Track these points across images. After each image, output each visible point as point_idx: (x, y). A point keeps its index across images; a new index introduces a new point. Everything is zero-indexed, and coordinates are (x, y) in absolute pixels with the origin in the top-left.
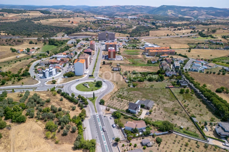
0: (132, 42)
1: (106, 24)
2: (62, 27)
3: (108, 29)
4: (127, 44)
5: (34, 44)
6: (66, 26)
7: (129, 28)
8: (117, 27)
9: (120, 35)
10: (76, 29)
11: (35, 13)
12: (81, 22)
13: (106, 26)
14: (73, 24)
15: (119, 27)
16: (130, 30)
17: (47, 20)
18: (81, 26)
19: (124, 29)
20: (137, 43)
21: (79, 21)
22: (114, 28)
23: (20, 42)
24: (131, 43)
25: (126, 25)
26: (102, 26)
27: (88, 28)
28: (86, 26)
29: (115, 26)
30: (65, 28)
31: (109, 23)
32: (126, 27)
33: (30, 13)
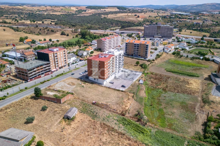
0: (204, 45)
1: (180, 20)
2: (123, 22)
3: (181, 25)
4: (190, 48)
5: (65, 35)
6: (128, 20)
7: (216, 25)
8: (196, 23)
9: (191, 33)
10: (138, 24)
11: (112, 9)
12: (150, 16)
13: (180, 22)
14: (138, 19)
15: (199, 23)
16: (217, 29)
17: (116, 14)
18: (146, 21)
19: (207, 27)
20: (213, 48)
21: (148, 16)
22: (191, 25)
23: (53, 32)
24: (202, 46)
25: (212, 21)
26: (173, 22)
27: (152, 23)
28: (151, 21)
29: (193, 22)
30: (127, 22)
31: (185, 18)
32: (211, 25)
33: (107, 9)
